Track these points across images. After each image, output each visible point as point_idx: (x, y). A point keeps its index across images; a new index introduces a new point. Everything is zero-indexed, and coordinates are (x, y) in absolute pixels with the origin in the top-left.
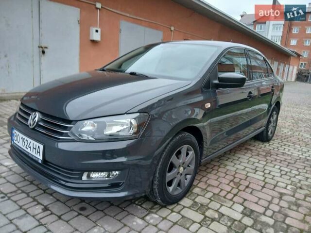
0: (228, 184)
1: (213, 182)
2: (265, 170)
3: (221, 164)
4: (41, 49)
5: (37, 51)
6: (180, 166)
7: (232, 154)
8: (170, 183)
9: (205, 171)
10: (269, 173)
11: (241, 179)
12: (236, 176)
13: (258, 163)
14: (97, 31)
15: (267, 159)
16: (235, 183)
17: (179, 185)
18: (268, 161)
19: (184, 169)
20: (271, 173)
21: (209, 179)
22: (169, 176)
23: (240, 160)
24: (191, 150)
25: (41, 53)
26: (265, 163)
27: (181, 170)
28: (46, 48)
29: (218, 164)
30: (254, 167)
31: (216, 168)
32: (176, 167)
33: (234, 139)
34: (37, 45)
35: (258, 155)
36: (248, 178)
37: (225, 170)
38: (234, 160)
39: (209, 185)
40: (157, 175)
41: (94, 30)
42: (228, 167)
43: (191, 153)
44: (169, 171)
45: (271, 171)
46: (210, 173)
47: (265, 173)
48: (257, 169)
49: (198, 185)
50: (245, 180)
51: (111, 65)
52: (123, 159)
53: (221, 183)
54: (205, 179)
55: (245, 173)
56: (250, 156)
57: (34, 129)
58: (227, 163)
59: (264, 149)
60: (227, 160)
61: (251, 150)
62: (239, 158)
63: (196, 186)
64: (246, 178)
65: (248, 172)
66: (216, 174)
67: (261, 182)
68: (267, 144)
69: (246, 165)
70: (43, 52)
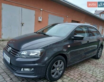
0: (78, 75)
1: (72, 74)
2: (94, 70)
3: (77, 67)
4: (22, 24)
5: (20, 25)
6: (57, 68)
7: (83, 63)
8: (53, 74)
9: (70, 69)
10: (95, 72)
11: (83, 73)
12: (81, 72)
13: (92, 67)
14: (41, 18)
15: (96, 66)
16: (80, 75)
17: (57, 74)
18: (96, 67)
19: (59, 69)
20: (96, 72)
21: (71, 72)
22: (52, 71)
23: (85, 66)
24: (62, 62)
25: (22, 25)
26: (94, 68)
27: (58, 69)
28: (23, 23)
29: (76, 67)
30: (89, 69)
31: (75, 68)
32: (55, 68)
33: (84, 57)
34: (20, 22)
35: (93, 64)
36: (86, 73)
37: (81, 69)
38: (82, 66)
39: (70, 75)
40: (48, 71)
41: (40, 17)
42: (79, 69)
43: (62, 63)
44: (53, 69)
45: (96, 71)
46: (72, 70)
47: (93, 72)
48: (91, 70)
49: (66, 75)
50: (85, 74)
51: (40, 31)
52: (36, 64)
53: (75, 74)
54: (69, 73)
55: (85, 71)
56: (89, 64)
57: (9, 52)
58: (80, 67)
59: (96, 62)
60: (80, 66)
61: (90, 62)
62: (85, 65)
63: (65, 75)
64: (85, 73)
65: (87, 71)
66: (74, 71)
67: (91, 75)
68: (97, 60)
69: (87, 68)
70: (23, 25)
